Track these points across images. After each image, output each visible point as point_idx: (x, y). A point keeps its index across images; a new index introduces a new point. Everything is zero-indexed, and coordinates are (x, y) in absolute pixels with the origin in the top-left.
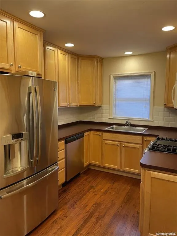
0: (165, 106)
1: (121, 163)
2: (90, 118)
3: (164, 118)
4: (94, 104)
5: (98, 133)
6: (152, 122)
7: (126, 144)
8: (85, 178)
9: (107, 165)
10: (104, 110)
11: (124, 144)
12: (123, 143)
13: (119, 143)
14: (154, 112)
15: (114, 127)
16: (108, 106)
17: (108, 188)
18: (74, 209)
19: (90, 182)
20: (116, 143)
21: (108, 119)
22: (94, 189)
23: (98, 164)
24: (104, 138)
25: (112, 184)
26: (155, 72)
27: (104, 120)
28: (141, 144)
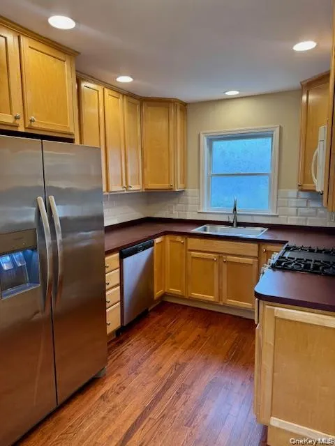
0: (299, 187)
1: (220, 290)
2: (164, 211)
3: (297, 210)
4: (171, 187)
5: (179, 239)
6: (276, 218)
7: (230, 258)
8: (158, 317)
9: (195, 295)
10: (189, 198)
11: (226, 258)
12: (224, 257)
13: (217, 255)
14: (279, 199)
15: (208, 226)
16: (197, 190)
17: (199, 336)
18: (137, 374)
19: (165, 326)
20: (211, 256)
21: (196, 213)
22: (173, 338)
23: (180, 294)
24: (189, 248)
25: (205, 329)
26: (280, 127)
27: (190, 216)
28: (257, 258)
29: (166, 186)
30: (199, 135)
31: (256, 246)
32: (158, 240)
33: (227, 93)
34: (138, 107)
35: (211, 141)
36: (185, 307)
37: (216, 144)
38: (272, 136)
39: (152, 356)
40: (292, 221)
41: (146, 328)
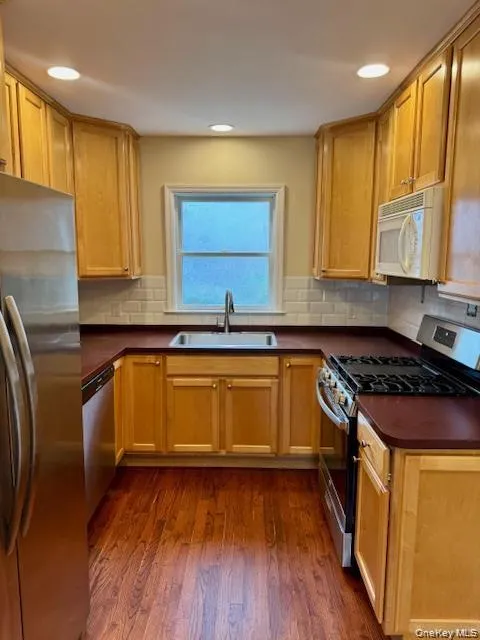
0: (323, 274)
1: (222, 435)
2: (103, 314)
3: (309, 305)
4: (126, 273)
5: (151, 359)
6: (280, 318)
7: (237, 382)
8: (126, 498)
9: (180, 447)
10: (148, 290)
11: (231, 383)
12: (228, 380)
13: (216, 380)
14: (286, 291)
15: (186, 335)
16: (163, 277)
17: (209, 513)
18: (146, 612)
19: (146, 509)
20: (207, 381)
21: (161, 314)
22: (170, 528)
23: (154, 449)
24: (170, 372)
25: (212, 499)
26: (286, 187)
27: (150, 320)
28: (277, 377)
29: (117, 270)
30: (163, 189)
31: (274, 360)
32: (117, 364)
33: (214, 128)
34: (66, 129)
35: (179, 199)
36: (162, 470)
37: (186, 206)
38: (272, 199)
39: (154, 571)
40: (304, 320)
41: (116, 522)
